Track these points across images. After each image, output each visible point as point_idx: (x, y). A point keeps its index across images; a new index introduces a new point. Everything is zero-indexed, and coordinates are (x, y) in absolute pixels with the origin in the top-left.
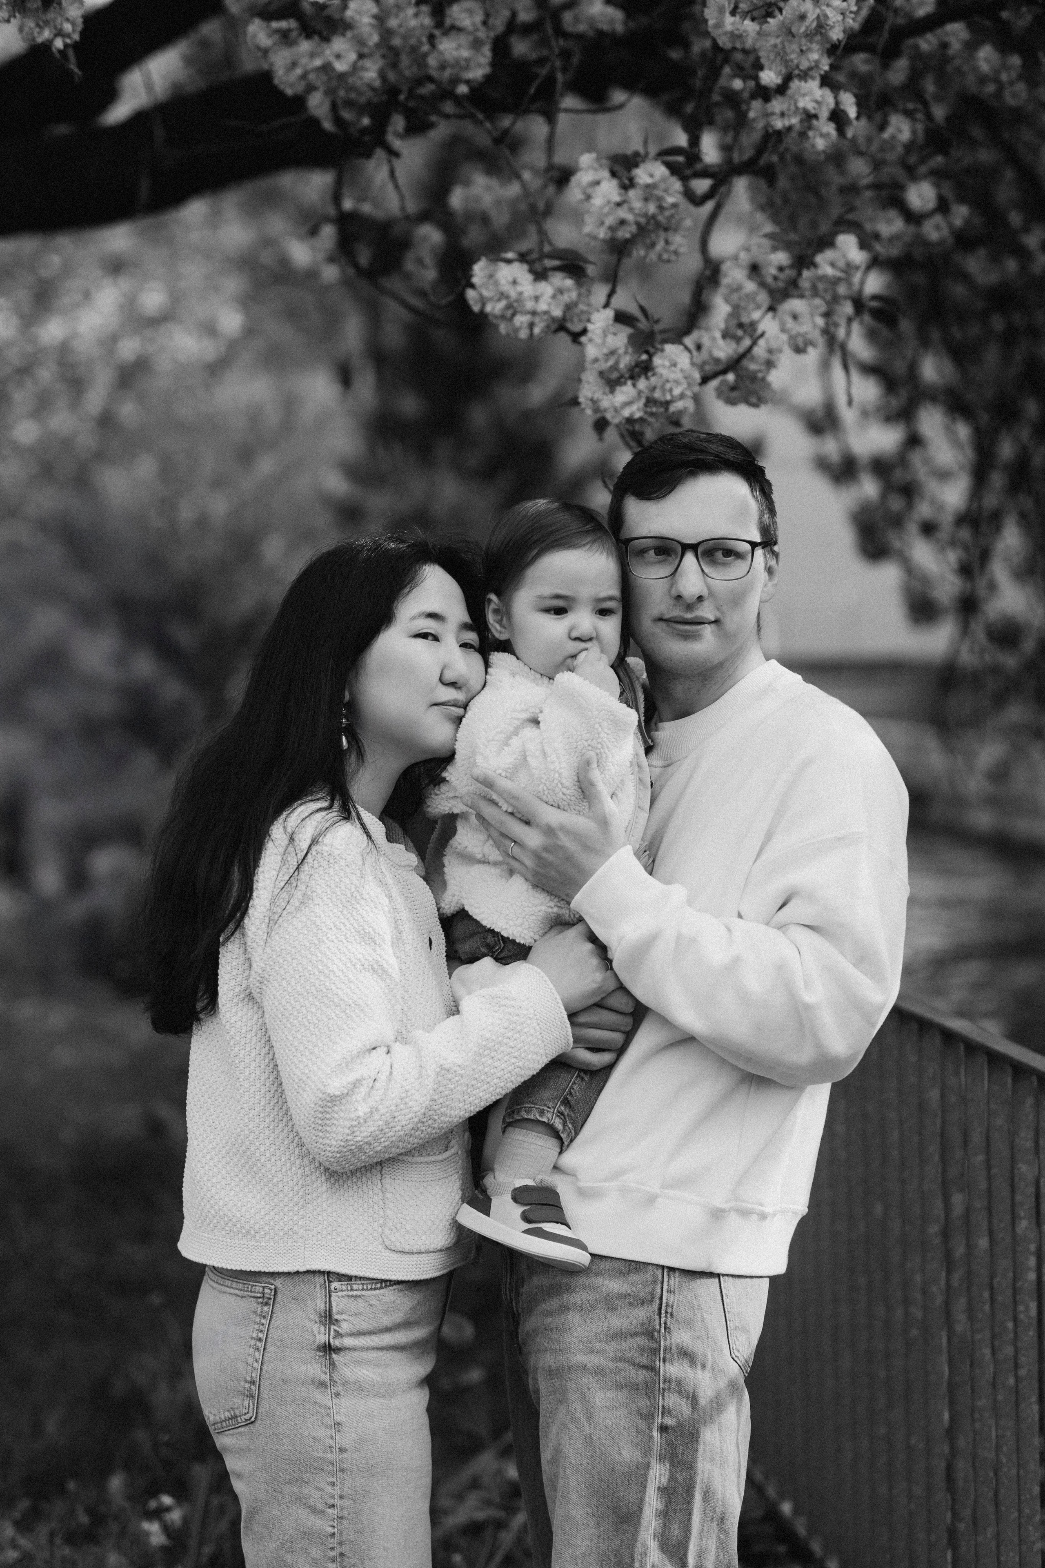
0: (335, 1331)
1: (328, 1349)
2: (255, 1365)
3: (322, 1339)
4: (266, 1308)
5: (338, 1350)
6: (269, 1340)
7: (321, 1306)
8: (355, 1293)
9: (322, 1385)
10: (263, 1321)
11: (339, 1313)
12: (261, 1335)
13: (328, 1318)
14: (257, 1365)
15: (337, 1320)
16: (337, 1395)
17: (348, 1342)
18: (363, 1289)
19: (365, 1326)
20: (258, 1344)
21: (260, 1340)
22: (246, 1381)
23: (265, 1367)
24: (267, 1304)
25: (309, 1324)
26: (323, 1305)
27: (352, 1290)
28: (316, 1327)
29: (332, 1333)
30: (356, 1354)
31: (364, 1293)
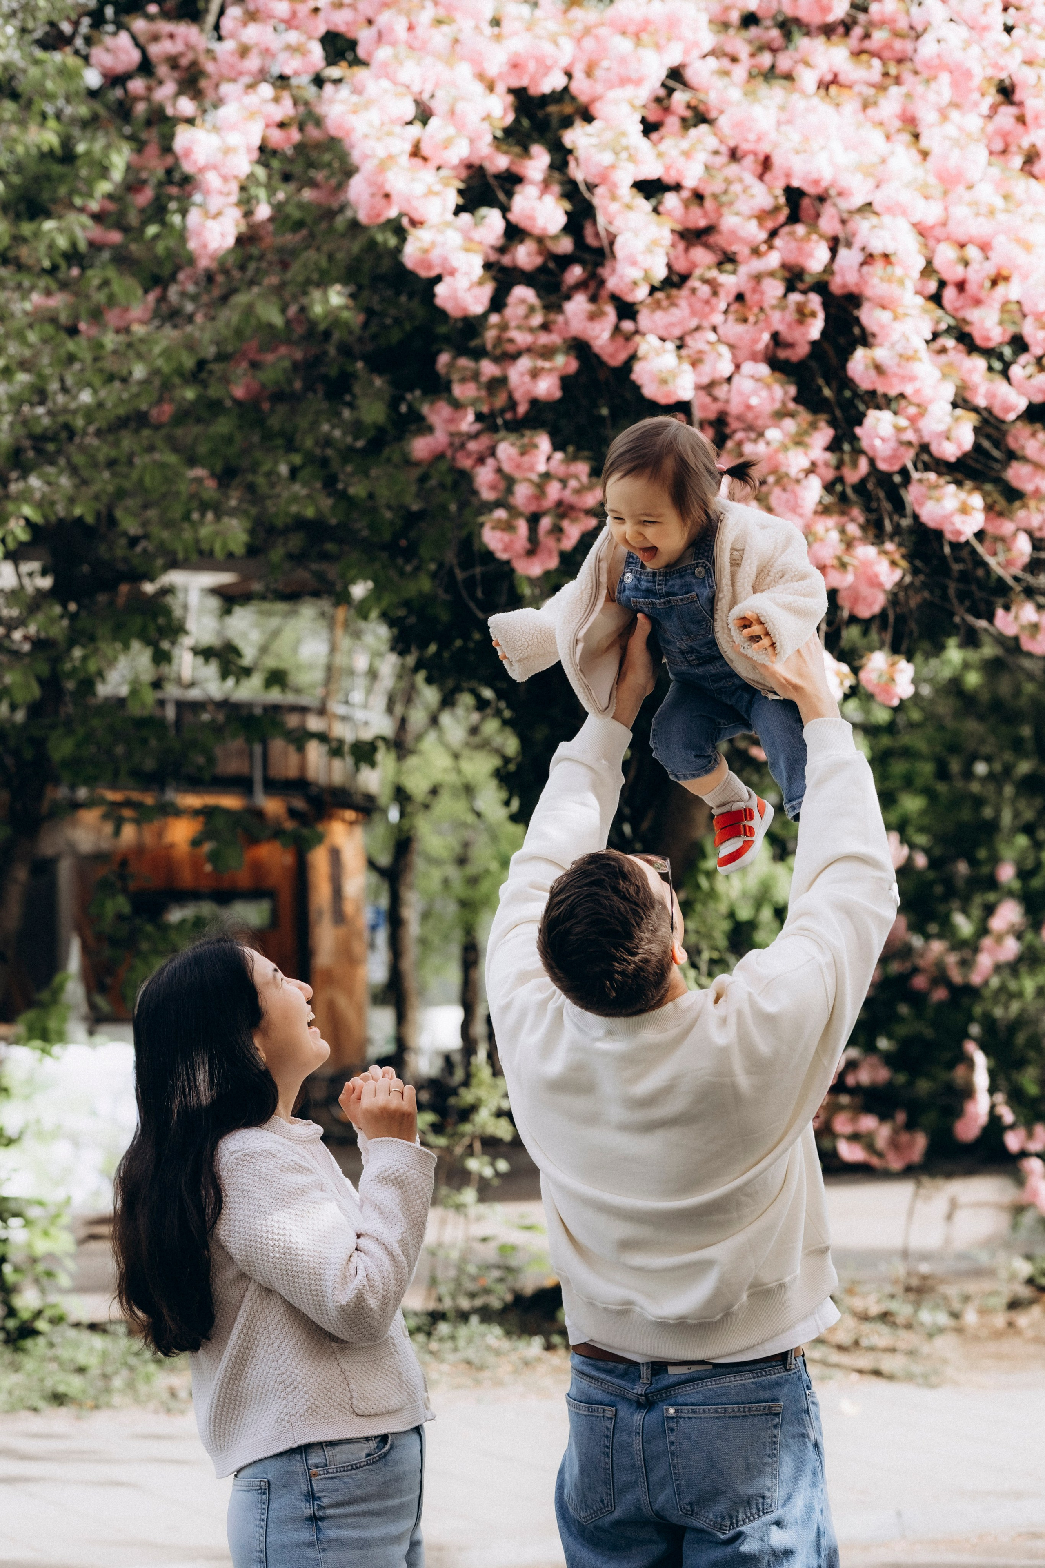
0: (318, 1505)
1: (314, 1520)
2: (261, 1538)
3: (308, 1512)
4: (264, 1497)
5: (322, 1519)
6: (269, 1519)
7: (304, 1488)
8: (331, 1475)
9: (311, 1544)
10: (263, 1506)
11: (319, 1492)
12: (263, 1517)
13: (311, 1496)
14: (263, 1539)
15: (319, 1497)
16: (324, 1550)
17: (329, 1512)
18: (337, 1472)
19: (341, 1498)
21: (263, 1520)
22: (257, 1551)
23: (268, 1539)
24: (264, 1493)
25: (297, 1503)
26: (306, 1488)
27: (328, 1473)
28: (303, 1505)
29: (316, 1507)
30: (338, 1520)
31: (338, 1474)
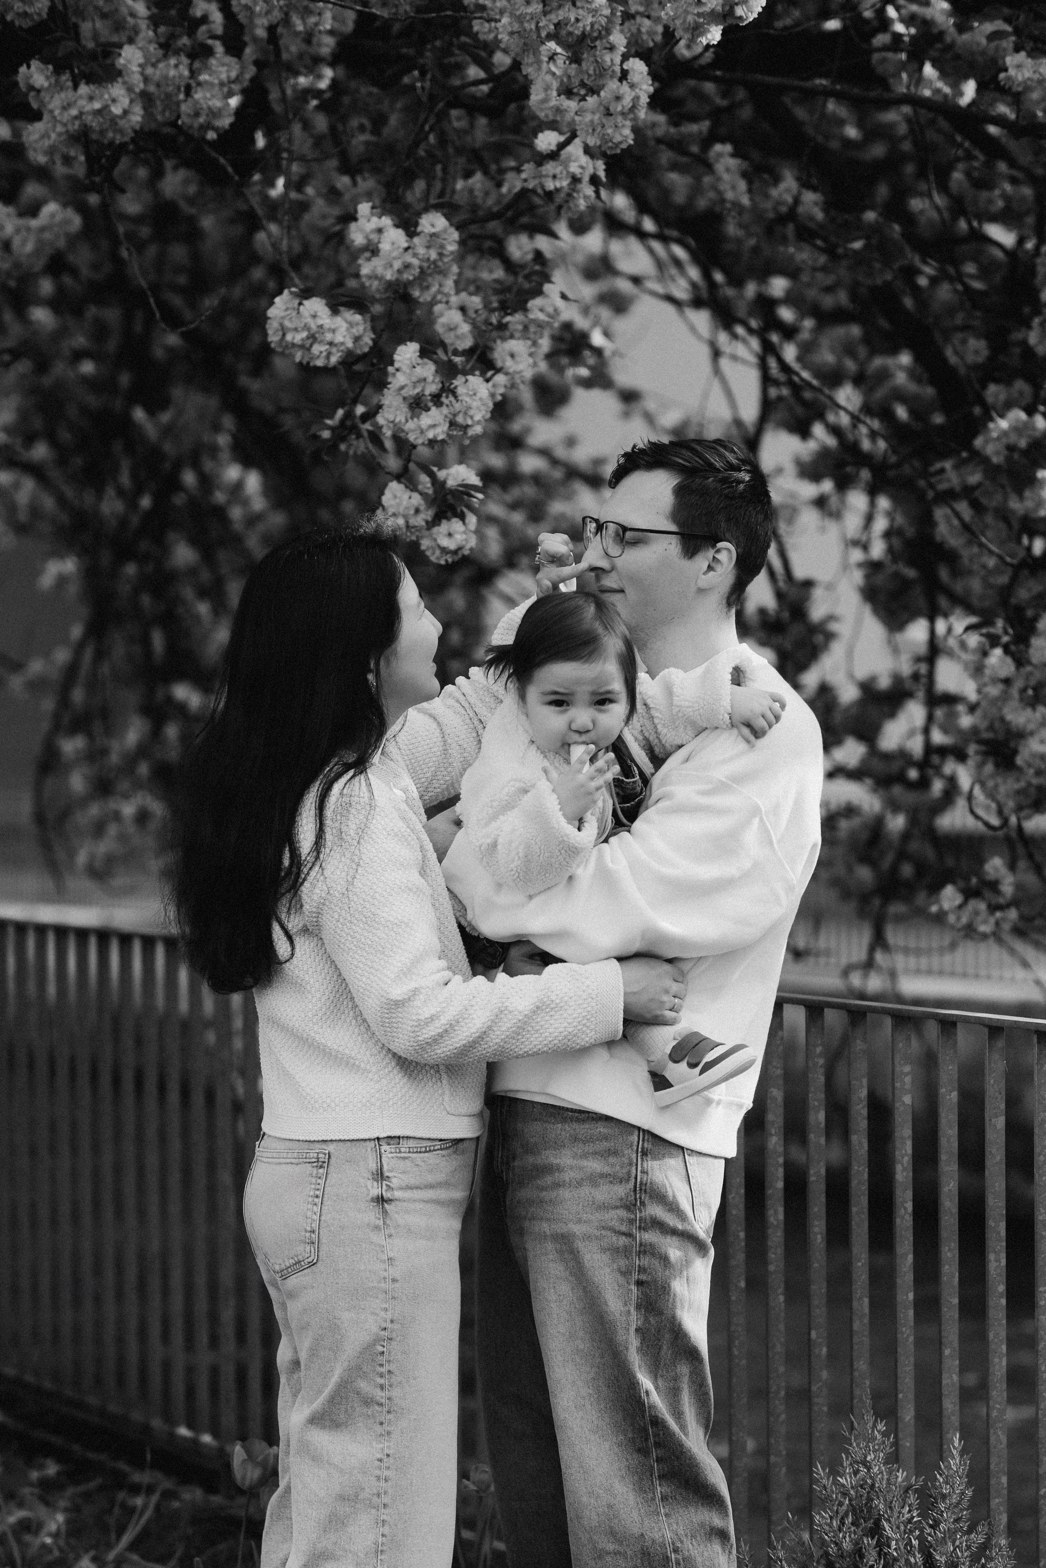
0: (387, 1185)
1: (381, 1200)
2: (314, 1217)
3: (375, 1191)
4: (321, 1171)
5: (389, 1201)
6: (326, 1196)
7: (373, 1166)
8: (403, 1155)
9: (377, 1228)
10: (319, 1181)
11: (389, 1171)
12: (317, 1193)
13: (380, 1175)
14: (316, 1217)
15: (388, 1177)
16: (390, 1236)
17: (398, 1194)
18: (409, 1152)
19: (413, 1182)
20: (316, 1200)
21: (317, 1197)
22: (306, 1231)
23: (323, 1218)
24: (321, 1167)
25: (362, 1181)
26: (374, 1165)
27: (400, 1152)
28: (369, 1183)
29: (384, 1187)
30: (405, 1204)
31: (410, 1155)
